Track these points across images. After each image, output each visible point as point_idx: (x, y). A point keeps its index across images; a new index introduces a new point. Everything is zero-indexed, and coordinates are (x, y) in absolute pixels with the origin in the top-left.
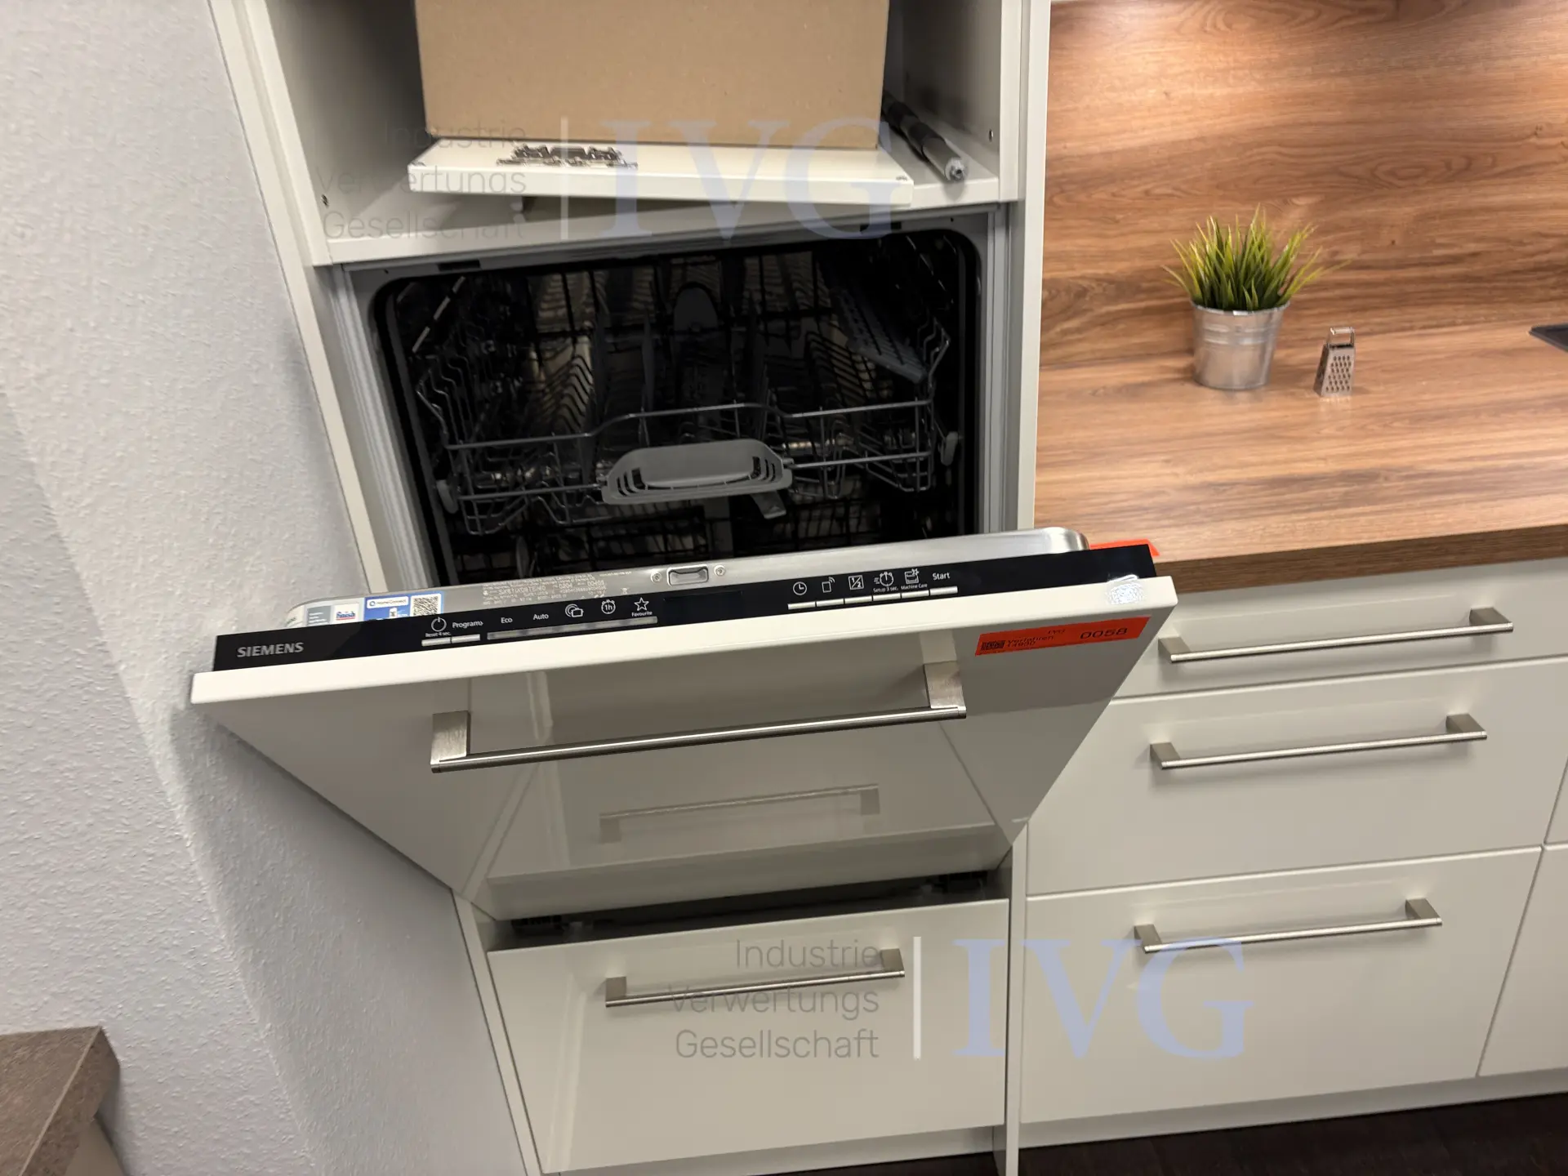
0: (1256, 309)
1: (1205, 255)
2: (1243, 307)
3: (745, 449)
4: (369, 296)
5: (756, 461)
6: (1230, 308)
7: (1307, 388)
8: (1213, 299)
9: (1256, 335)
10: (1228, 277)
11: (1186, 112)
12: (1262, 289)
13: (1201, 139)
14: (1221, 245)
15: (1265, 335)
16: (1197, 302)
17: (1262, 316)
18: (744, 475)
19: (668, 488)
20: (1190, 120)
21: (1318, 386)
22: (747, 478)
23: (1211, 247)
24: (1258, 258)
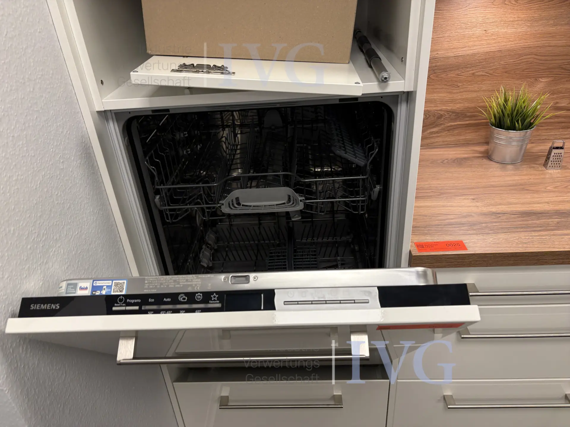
0: (519, 130)
1: (498, 104)
2: (514, 129)
3: (285, 191)
4: (122, 123)
5: (289, 196)
6: (508, 129)
7: (540, 164)
8: (500, 124)
9: (518, 141)
10: (508, 115)
11: (494, 39)
12: (523, 121)
13: (500, 51)
14: (506, 100)
15: (523, 140)
16: (493, 125)
17: (522, 133)
18: (283, 202)
19: (251, 206)
20: (495, 43)
21: (545, 165)
22: (284, 204)
23: (501, 101)
24: (523, 107)
